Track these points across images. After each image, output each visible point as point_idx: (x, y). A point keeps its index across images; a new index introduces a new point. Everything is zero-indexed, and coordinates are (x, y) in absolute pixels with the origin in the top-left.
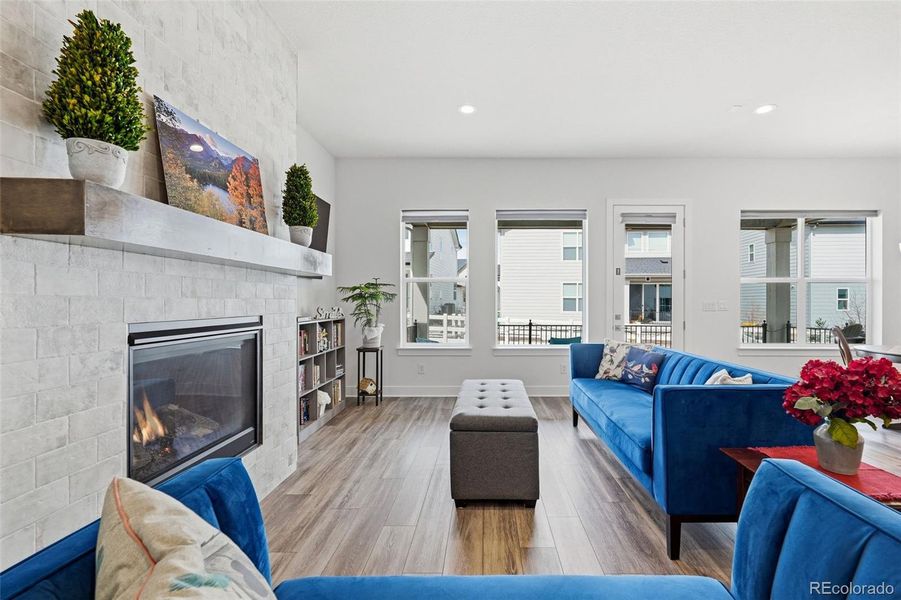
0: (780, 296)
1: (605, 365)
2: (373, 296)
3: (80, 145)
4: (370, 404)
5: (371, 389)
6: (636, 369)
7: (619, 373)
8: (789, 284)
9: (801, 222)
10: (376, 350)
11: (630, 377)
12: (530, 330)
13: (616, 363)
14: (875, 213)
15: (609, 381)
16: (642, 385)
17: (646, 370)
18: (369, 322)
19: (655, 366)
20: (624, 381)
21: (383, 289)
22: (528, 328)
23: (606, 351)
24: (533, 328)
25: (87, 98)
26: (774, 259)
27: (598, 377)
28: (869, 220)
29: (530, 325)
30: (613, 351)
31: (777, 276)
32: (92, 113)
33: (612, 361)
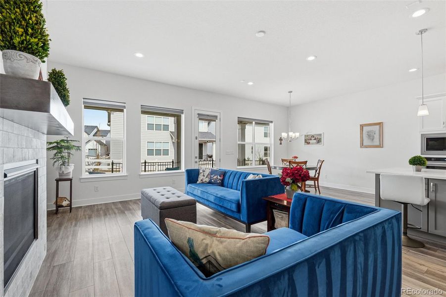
0: (242, 148)
1: (201, 177)
2: (68, 148)
3: (21, 56)
4: (64, 212)
5: (65, 203)
6: (215, 177)
7: (207, 180)
8: (245, 145)
9: (254, 122)
10: (71, 180)
11: (213, 181)
12: (145, 166)
13: (206, 176)
14: (272, 122)
15: (203, 183)
16: (218, 184)
17: (219, 177)
18: (64, 164)
19: (222, 176)
20: (210, 183)
21: (73, 143)
22: (144, 164)
23: (201, 171)
24: (147, 164)
25: (30, 30)
26: (240, 135)
27: (198, 182)
28: (270, 124)
29: (145, 163)
30: (204, 171)
31: (242, 141)
32: (33, 40)
33: (204, 175)
